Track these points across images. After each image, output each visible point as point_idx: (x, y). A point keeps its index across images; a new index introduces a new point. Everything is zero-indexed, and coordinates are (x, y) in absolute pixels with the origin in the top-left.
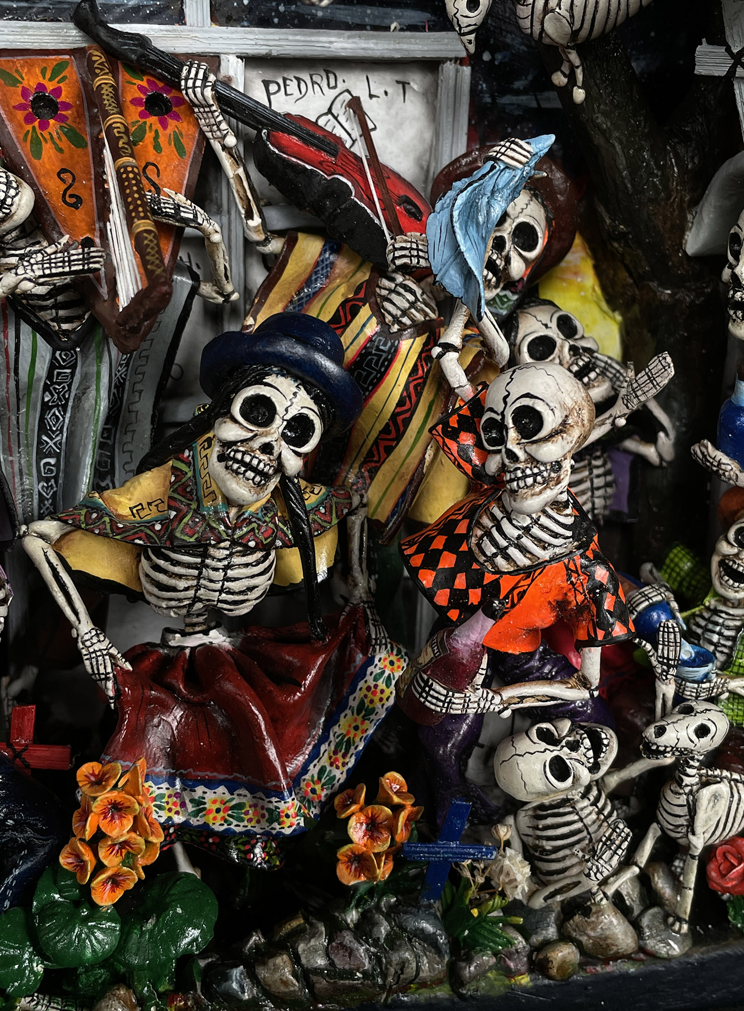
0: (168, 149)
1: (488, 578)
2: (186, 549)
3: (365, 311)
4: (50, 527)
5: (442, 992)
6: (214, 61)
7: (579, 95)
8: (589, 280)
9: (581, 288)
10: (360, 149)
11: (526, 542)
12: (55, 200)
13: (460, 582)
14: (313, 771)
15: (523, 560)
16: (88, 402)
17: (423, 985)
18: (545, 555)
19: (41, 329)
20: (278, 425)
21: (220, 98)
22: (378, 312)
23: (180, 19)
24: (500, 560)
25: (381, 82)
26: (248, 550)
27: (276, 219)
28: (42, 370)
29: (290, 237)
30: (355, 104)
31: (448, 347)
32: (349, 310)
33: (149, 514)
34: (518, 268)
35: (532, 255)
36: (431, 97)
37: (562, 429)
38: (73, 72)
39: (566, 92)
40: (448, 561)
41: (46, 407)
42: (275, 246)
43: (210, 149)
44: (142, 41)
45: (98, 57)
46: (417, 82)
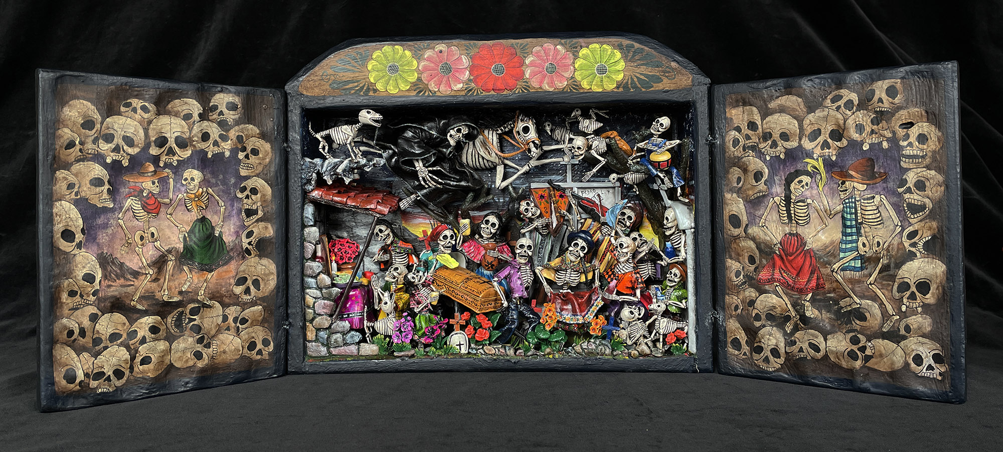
0: (563, 203)
1: (617, 275)
2: (563, 270)
3: (599, 231)
4: (540, 268)
5: (611, 357)
6: (572, 188)
7: (638, 193)
8: (651, 229)
9: (649, 230)
10: (597, 202)
11: (624, 269)
12: (543, 212)
13: (612, 276)
14: (587, 316)
15: (623, 272)
16: (547, 248)
17: (606, 355)
18: (627, 271)
19: (540, 233)
20: (579, 247)
21: (572, 195)
22: (601, 232)
23: (566, 181)
24: (619, 273)
25: (604, 191)
26: (575, 271)
27: (584, 216)
28: (540, 241)
29: (586, 219)
30: (599, 195)
31: (612, 236)
32: (595, 231)
33: (557, 265)
34: (628, 224)
35: (631, 221)
36: (614, 193)
37: (628, 247)
38: (547, 191)
39: (636, 192)
40: (610, 273)
41: (540, 248)
42: (583, 221)
43: (570, 204)
44: (559, 186)
45: (551, 189)
46: (611, 190)
